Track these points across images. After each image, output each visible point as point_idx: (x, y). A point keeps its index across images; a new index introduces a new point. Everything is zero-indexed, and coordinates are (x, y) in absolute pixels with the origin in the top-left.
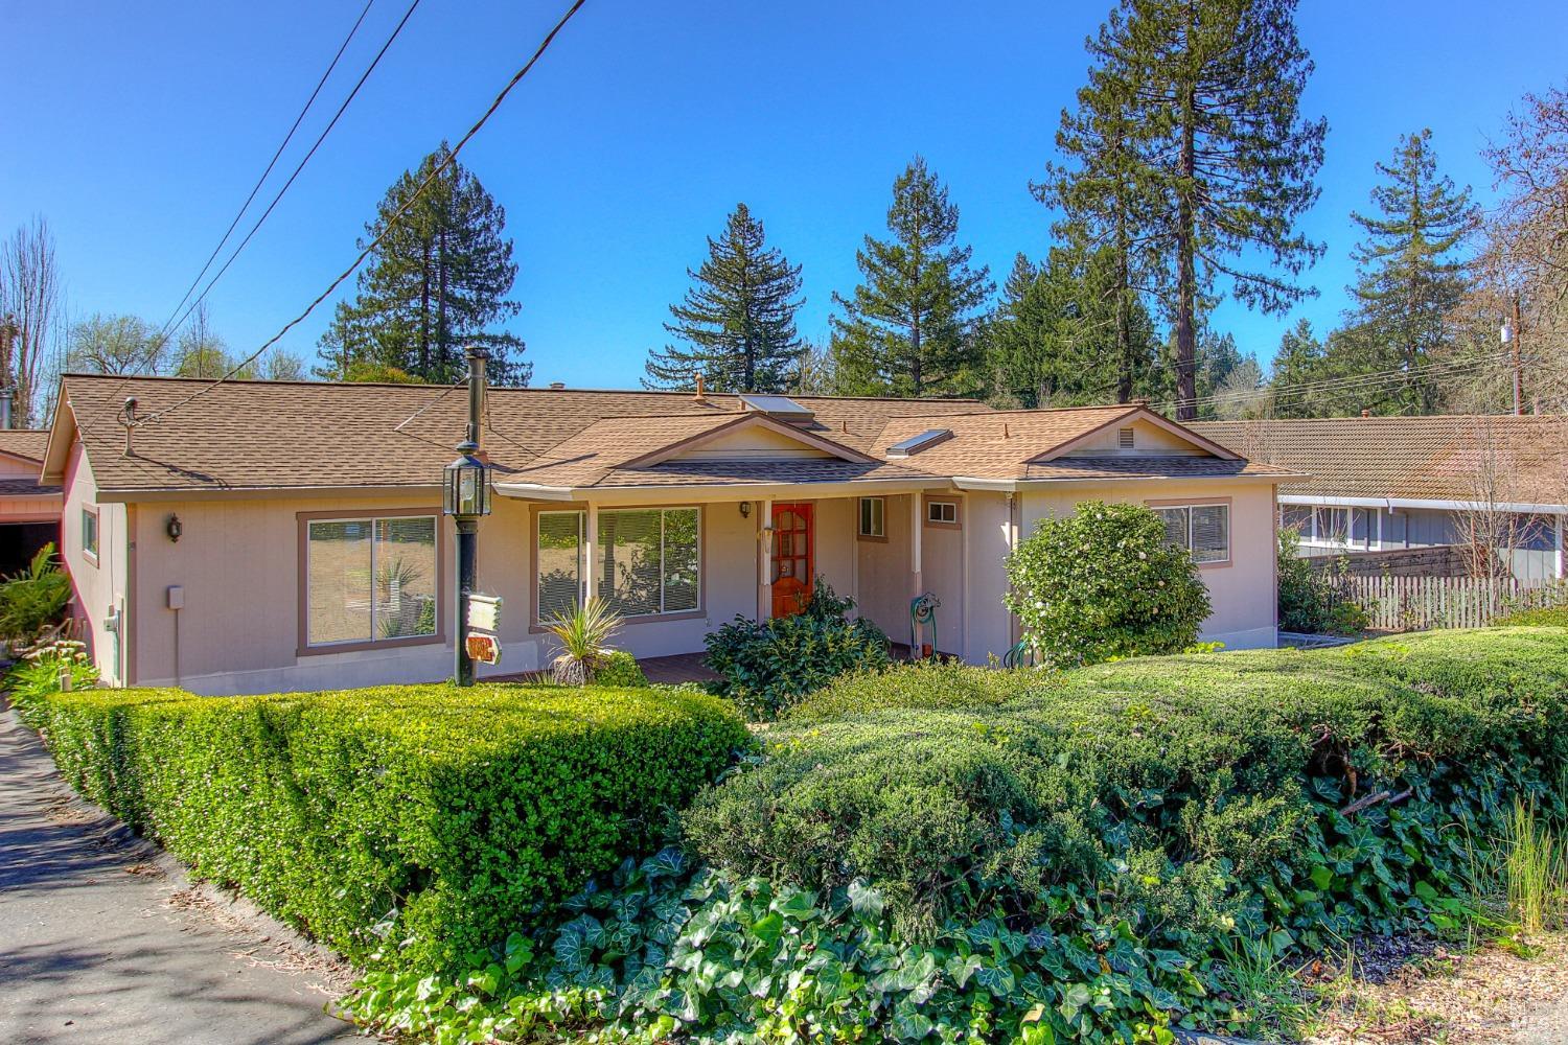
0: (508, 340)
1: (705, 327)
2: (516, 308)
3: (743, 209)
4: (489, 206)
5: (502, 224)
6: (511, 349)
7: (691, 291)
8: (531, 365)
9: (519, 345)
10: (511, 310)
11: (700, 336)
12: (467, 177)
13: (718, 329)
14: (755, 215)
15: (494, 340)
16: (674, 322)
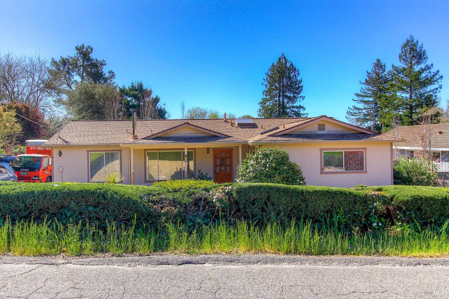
0: (300, 107)
1: (366, 99)
2: (303, 98)
3: (378, 61)
4: (295, 70)
5: (299, 74)
6: (302, 109)
7: (362, 88)
8: (308, 114)
9: (303, 108)
10: (302, 99)
11: (365, 102)
12: (289, 62)
13: (371, 99)
14: (382, 62)
15: (297, 107)
16: (356, 98)
